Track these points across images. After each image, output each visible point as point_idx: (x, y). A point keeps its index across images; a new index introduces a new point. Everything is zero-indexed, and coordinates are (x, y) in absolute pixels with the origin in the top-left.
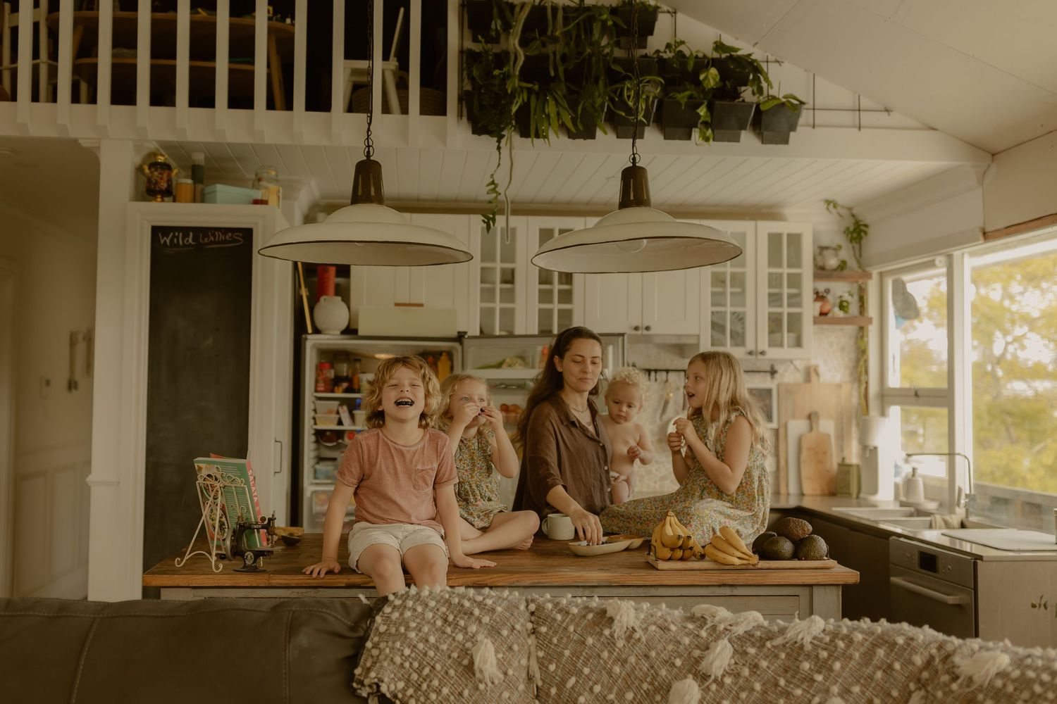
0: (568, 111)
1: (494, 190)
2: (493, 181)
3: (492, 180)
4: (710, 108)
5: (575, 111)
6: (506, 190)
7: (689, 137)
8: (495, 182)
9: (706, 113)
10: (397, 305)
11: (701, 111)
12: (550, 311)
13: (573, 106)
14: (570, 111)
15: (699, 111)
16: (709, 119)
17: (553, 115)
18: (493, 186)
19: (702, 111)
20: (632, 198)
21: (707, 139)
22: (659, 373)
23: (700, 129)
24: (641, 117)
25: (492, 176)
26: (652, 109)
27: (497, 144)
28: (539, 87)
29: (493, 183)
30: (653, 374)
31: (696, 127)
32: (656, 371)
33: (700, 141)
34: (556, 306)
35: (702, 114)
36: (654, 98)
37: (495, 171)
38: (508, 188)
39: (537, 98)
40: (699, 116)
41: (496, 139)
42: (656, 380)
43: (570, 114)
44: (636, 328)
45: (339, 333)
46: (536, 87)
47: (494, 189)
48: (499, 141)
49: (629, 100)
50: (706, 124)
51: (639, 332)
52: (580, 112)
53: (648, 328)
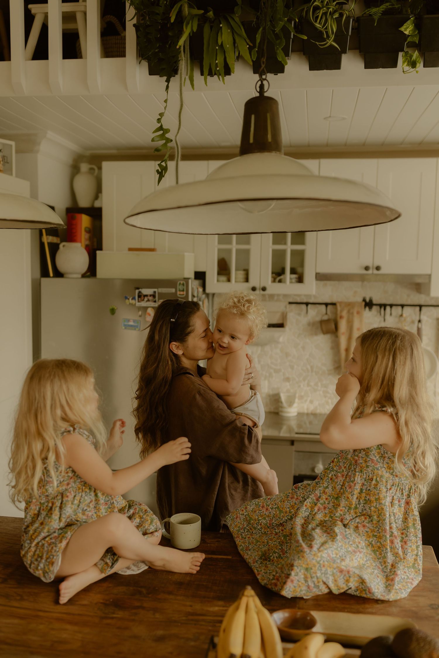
0: (246, 41)
1: (162, 137)
2: (161, 126)
3: (159, 125)
4: (418, 26)
5: (253, 39)
6: (176, 136)
7: (394, 65)
8: (164, 127)
9: (414, 31)
10: (130, 249)
11: (406, 30)
12: (284, 252)
13: (251, 33)
14: (248, 41)
15: (402, 29)
16: (416, 40)
17: (228, 46)
18: (161, 132)
19: (408, 29)
20: (251, 141)
21: (413, 65)
22: (394, 308)
23: (407, 53)
24: (331, 42)
25: (159, 120)
26: (348, 32)
27: (167, 83)
28: (214, 13)
29: (161, 128)
30: (388, 308)
31: (402, 50)
32: (391, 306)
33: (407, 68)
34: (289, 247)
35: (407, 33)
36: (348, 18)
37: (161, 115)
38: (178, 133)
39: (211, 27)
40: (406, 37)
41: (165, 78)
42: (391, 314)
43: (248, 44)
44: (367, 268)
45: (80, 276)
46: (211, 14)
47: (163, 135)
48: (168, 81)
49: (316, 21)
50: (412, 45)
51: (370, 272)
52: (258, 41)
53: (378, 268)
